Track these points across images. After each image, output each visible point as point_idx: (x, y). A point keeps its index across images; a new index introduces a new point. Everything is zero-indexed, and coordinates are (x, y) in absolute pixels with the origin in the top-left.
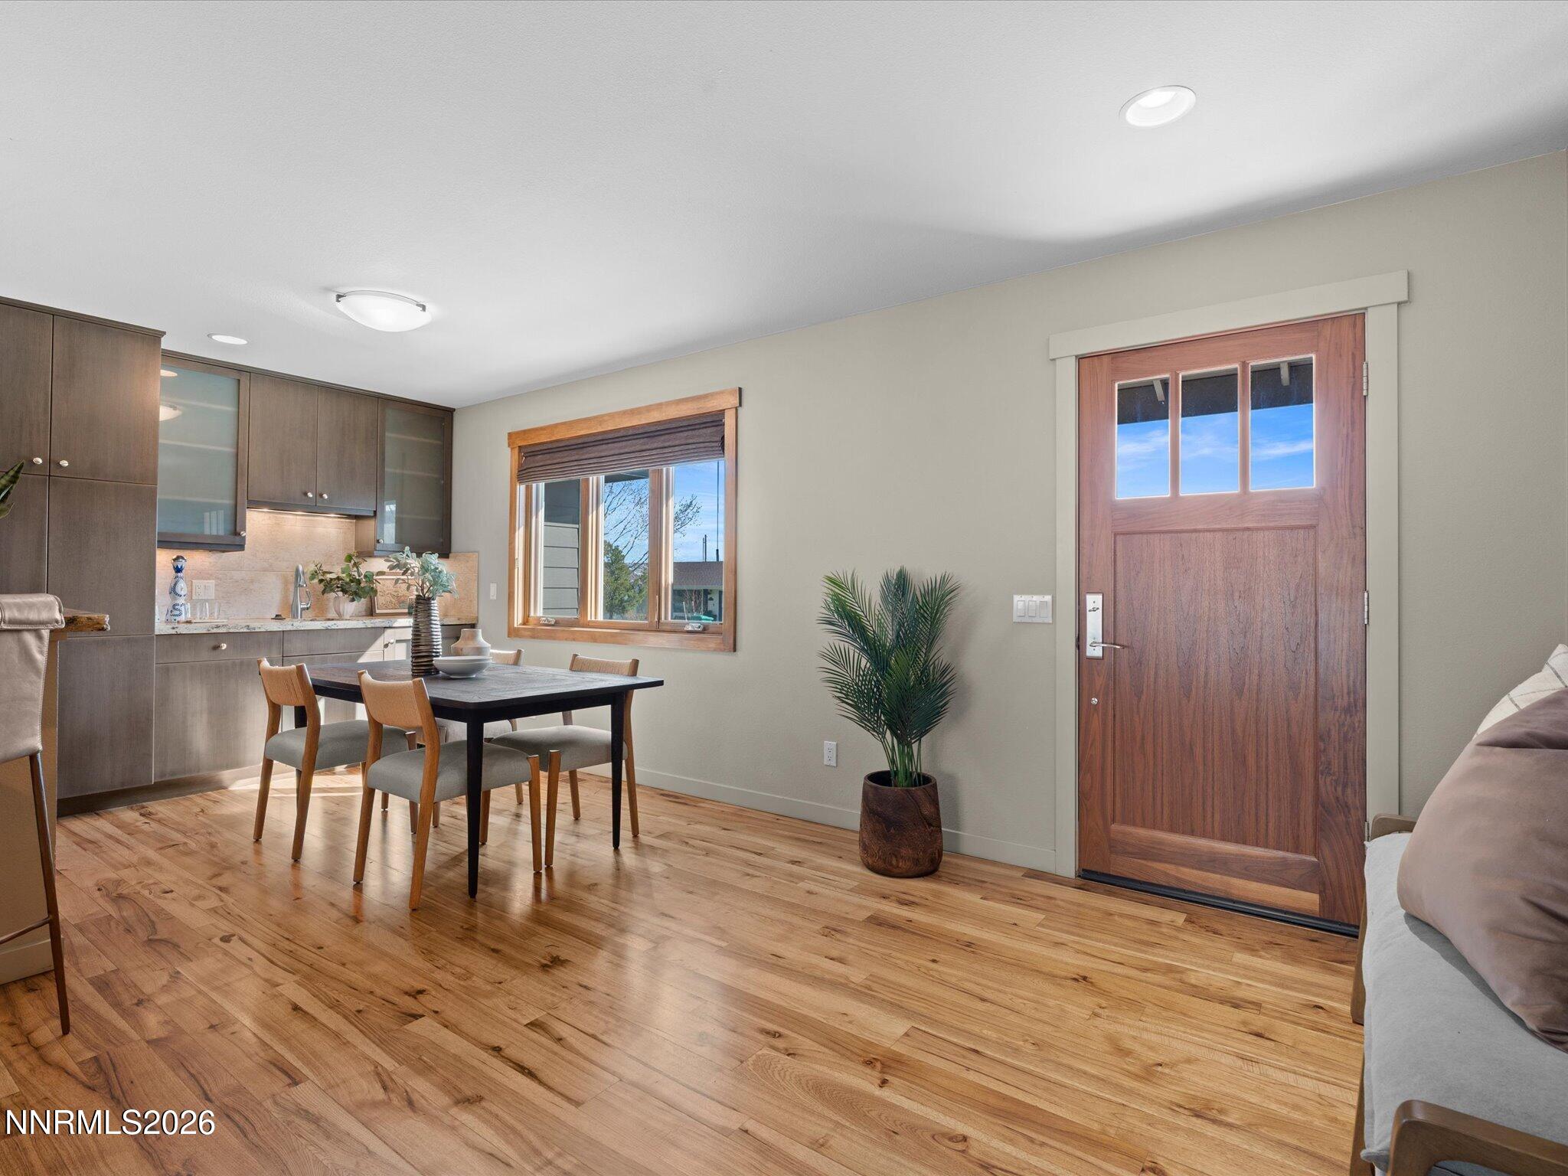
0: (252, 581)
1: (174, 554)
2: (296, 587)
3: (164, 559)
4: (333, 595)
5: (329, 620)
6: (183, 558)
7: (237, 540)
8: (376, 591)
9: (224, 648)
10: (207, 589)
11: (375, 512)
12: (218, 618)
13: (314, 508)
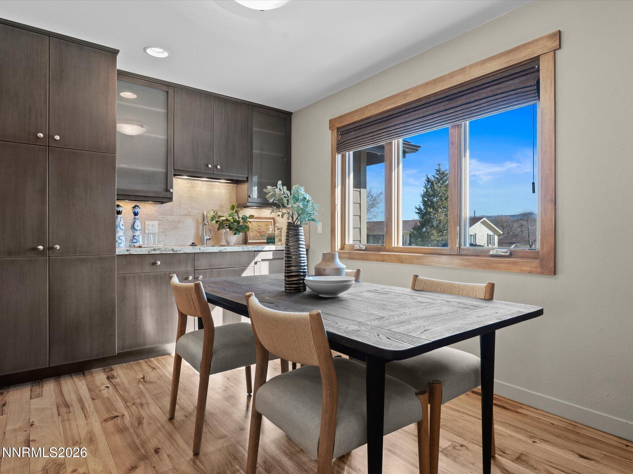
0: (179, 222)
1: (133, 204)
2: (203, 226)
3: (126, 207)
4: (224, 231)
5: (222, 246)
6: (138, 206)
7: (168, 195)
8: (249, 228)
9: (158, 264)
10: (153, 226)
11: (247, 178)
12: (158, 244)
13: (213, 176)
